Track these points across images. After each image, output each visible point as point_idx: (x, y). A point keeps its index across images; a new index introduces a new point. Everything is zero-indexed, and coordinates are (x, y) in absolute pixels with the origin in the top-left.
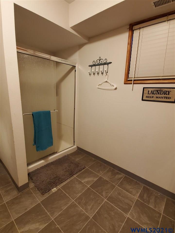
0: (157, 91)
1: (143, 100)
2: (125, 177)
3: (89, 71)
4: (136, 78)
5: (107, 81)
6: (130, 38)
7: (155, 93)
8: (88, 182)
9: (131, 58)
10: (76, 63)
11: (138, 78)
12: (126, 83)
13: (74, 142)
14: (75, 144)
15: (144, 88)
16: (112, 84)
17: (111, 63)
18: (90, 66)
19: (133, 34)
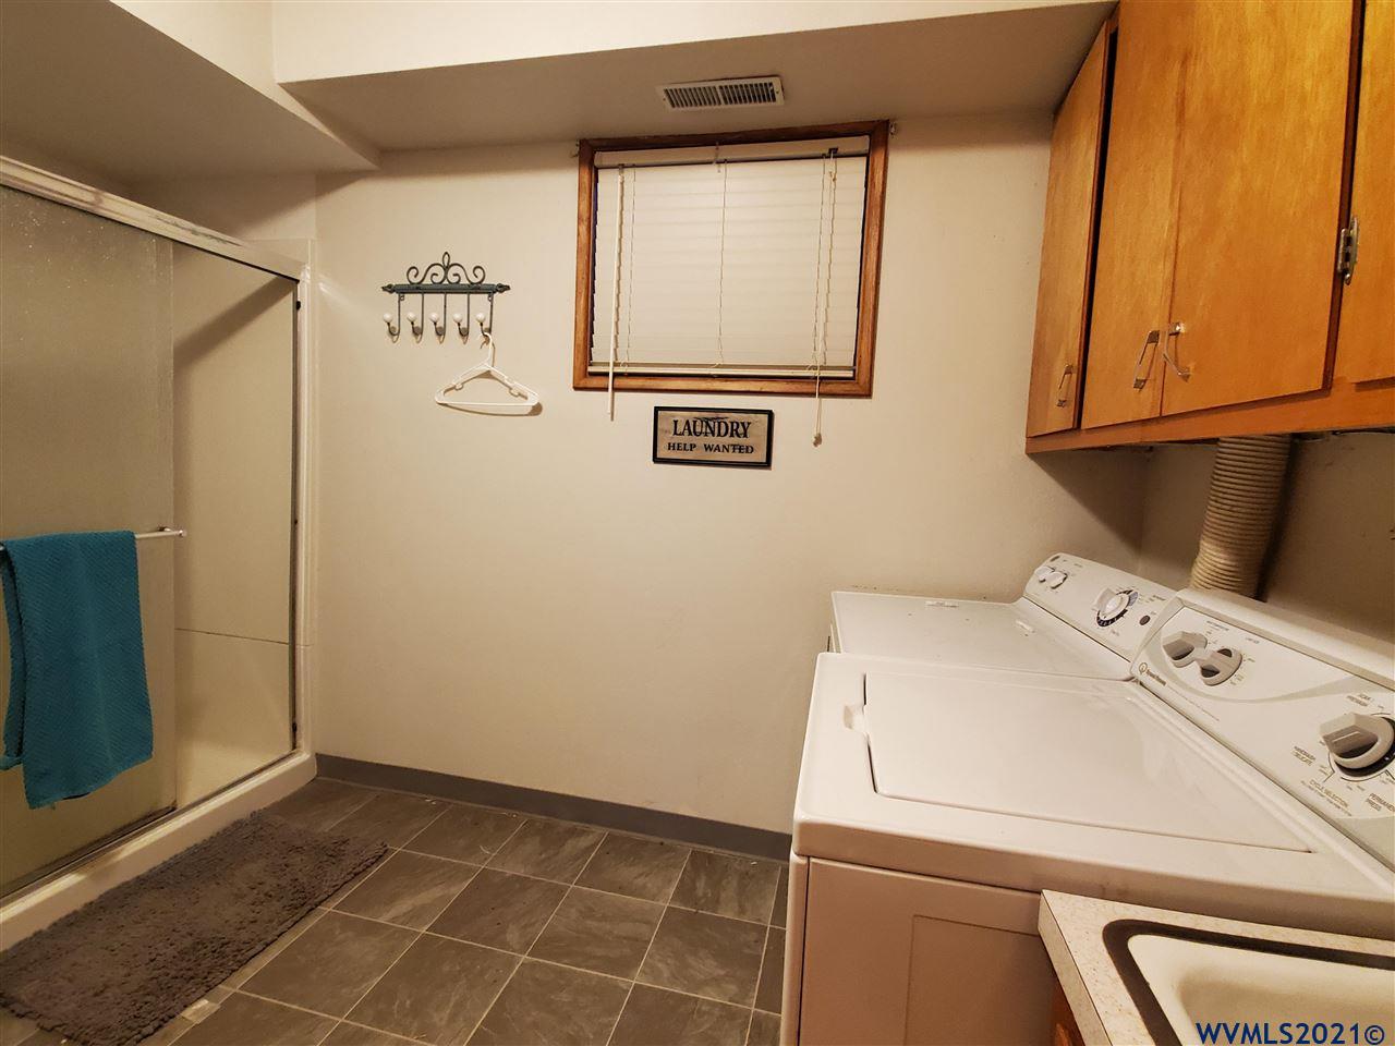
0: (707, 420)
1: (656, 460)
2: (611, 839)
3: (388, 316)
4: (624, 365)
5: (489, 371)
6: (586, 196)
7: (698, 430)
8: (415, 915)
9: (594, 278)
10: (300, 265)
11: (629, 365)
12: (581, 386)
13: (294, 728)
14: (301, 742)
15: (657, 409)
16: (519, 386)
17: (508, 288)
18: (390, 289)
19: (597, 181)
